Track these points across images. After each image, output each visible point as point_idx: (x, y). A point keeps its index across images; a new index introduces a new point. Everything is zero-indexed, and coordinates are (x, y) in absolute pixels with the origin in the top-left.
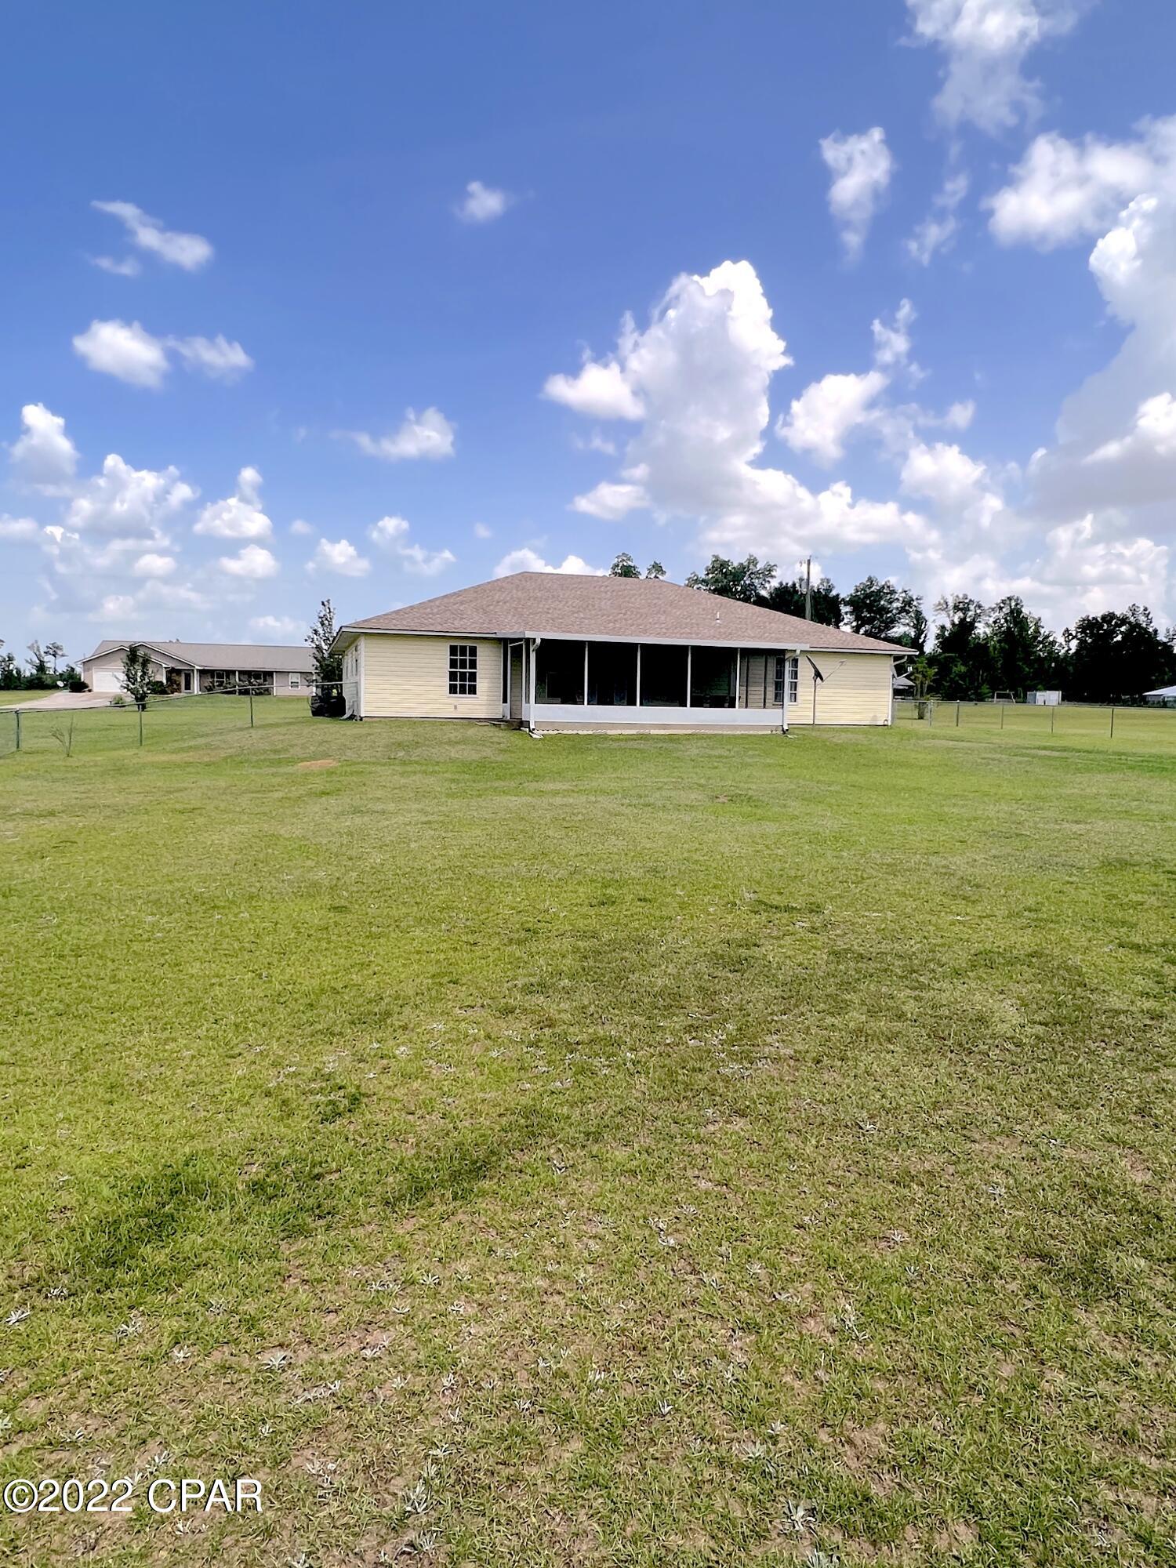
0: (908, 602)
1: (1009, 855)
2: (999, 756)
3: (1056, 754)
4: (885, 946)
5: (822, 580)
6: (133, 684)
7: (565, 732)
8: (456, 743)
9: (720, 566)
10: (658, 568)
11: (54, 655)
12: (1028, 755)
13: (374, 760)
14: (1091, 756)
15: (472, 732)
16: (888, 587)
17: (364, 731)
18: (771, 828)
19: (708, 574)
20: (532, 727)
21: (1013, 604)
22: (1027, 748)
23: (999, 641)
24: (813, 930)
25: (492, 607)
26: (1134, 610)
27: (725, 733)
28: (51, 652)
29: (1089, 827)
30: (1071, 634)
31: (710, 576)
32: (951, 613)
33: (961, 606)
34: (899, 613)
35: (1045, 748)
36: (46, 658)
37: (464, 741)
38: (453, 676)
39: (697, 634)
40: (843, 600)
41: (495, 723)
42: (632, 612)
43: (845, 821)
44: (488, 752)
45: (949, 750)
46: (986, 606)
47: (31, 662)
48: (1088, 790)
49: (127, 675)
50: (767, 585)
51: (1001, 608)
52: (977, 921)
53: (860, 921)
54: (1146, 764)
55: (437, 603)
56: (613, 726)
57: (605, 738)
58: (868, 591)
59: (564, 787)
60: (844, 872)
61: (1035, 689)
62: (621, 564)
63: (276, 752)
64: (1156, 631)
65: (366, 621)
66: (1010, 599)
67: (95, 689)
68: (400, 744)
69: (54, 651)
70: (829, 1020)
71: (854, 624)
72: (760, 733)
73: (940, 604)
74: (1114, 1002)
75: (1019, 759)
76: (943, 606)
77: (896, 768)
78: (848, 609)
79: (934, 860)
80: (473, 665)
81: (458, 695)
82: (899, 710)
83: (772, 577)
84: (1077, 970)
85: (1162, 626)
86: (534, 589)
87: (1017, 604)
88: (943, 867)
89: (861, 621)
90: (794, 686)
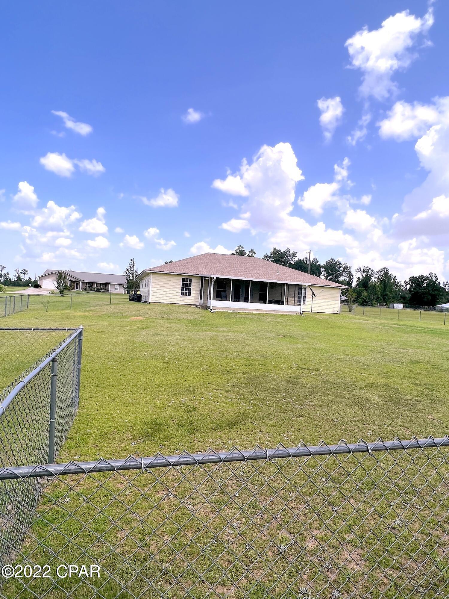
0: (346, 268)
1: (379, 357)
2: (378, 326)
3: (399, 326)
4: (339, 380)
5: (314, 258)
6: (60, 286)
7: (223, 311)
8: (185, 313)
9: (276, 252)
10: (252, 251)
11: (24, 274)
12: (388, 326)
13: (156, 318)
14: (411, 328)
15: (189, 309)
16: (339, 262)
17: (152, 307)
18: (300, 346)
19: (271, 255)
20: (211, 308)
21: (385, 270)
22: (388, 324)
23: (380, 284)
24: (316, 375)
25: (197, 265)
26: (431, 274)
27: (280, 313)
28: (23, 272)
29: (407, 350)
30: (407, 283)
31: (272, 255)
32: (362, 273)
33: (366, 270)
34: (342, 272)
35: (395, 324)
36: (21, 275)
37: (187, 312)
38: (183, 289)
39: (270, 278)
40: (322, 266)
41: (198, 306)
42: (247, 269)
43: (324, 345)
44: (196, 317)
45: (360, 323)
46: (375, 271)
47: (15, 276)
48: (409, 339)
49: (58, 283)
50: (293, 260)
51: (381, 272)
52: (368, 375)
53: (331, 373)
54: (431, 331)
55: (178, 263)
56: (240, 309)
57: (237, 313)
58: (331, 263)
59: (226, 330)
60: (325, 360)
61: (393, 302)
62: (239, 249)
63: (121, 313)
64: (439, 283)
65: (153, 268)
66: (384, 268)
67: (43, 287)
68: (165, 313)
69: (24, 272)
70: (323, 398)
71: (326, 275)
72: (292, 314)
73: (358, 269)
74: (408, 397)
75: (385, 328)
76: (359, 270)
77: (341, 329)
78: (323, 270)
79: (354, 358)
80: (190, 285)
81: (184, 296)
82: (342, 308)
83: (296, 256)
84: (398, 389)
85: (442, 280)
86: (212, 259)
87: (386, 271)
88: (357, 360)
89: (328, 274)
90: (305, 298)
